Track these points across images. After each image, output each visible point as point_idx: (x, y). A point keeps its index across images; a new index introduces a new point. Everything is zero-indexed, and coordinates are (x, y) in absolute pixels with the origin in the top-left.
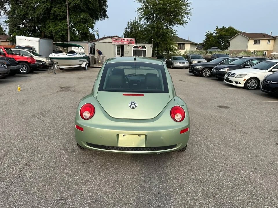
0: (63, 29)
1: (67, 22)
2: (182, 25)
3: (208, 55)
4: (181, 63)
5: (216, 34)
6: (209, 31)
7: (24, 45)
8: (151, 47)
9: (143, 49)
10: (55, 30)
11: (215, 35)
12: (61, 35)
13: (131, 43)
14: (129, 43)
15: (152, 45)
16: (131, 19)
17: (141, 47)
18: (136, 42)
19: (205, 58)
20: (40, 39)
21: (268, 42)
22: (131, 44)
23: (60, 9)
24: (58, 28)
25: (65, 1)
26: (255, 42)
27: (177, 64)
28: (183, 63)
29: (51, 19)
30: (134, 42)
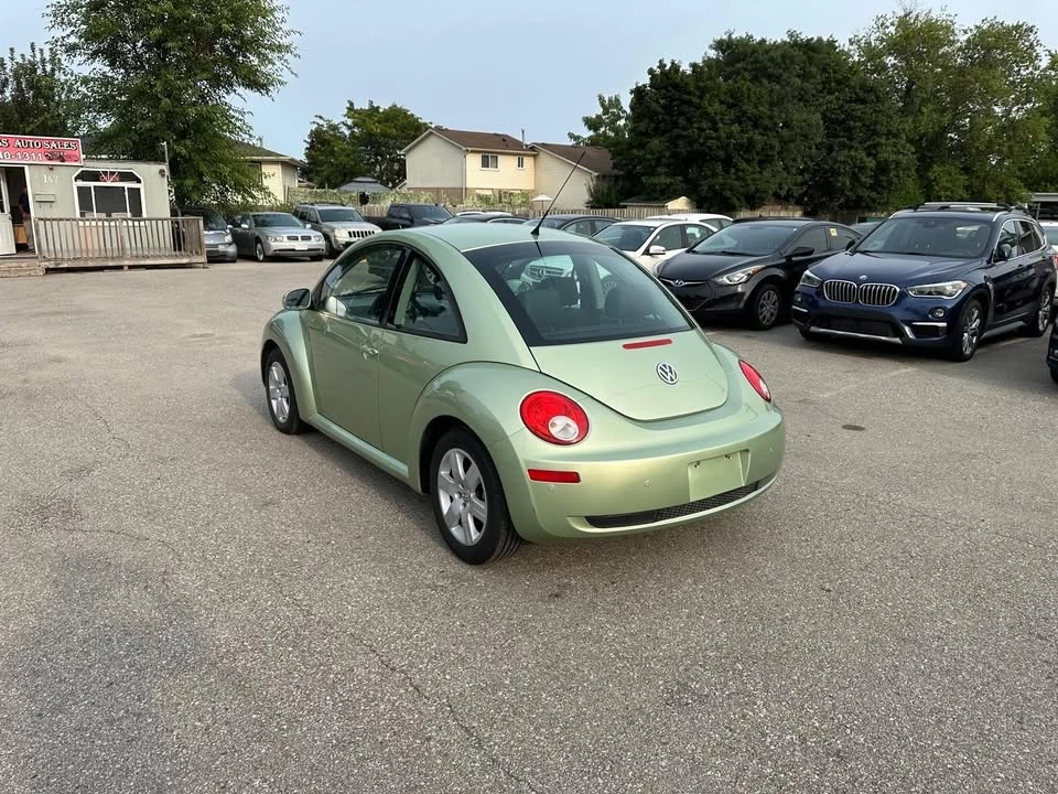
2: (264, 92)
3: (370, 209)
4: (296, 238)
5: (349, 128)
6: (326, 118)
8: (163, 176)
9: (127, 185)
11: (347, 132)
13: (62, 159)
14: (50, 159)
15: (165, 167)
16: (12, 50)
17: (112, 173)
18: (88, 154)
19: (369, 220)
21: (520, 164)
22: (63, 161)
26: (485, 164)
27: (279, 240)
28: (304, 238)
30: (76, 153)
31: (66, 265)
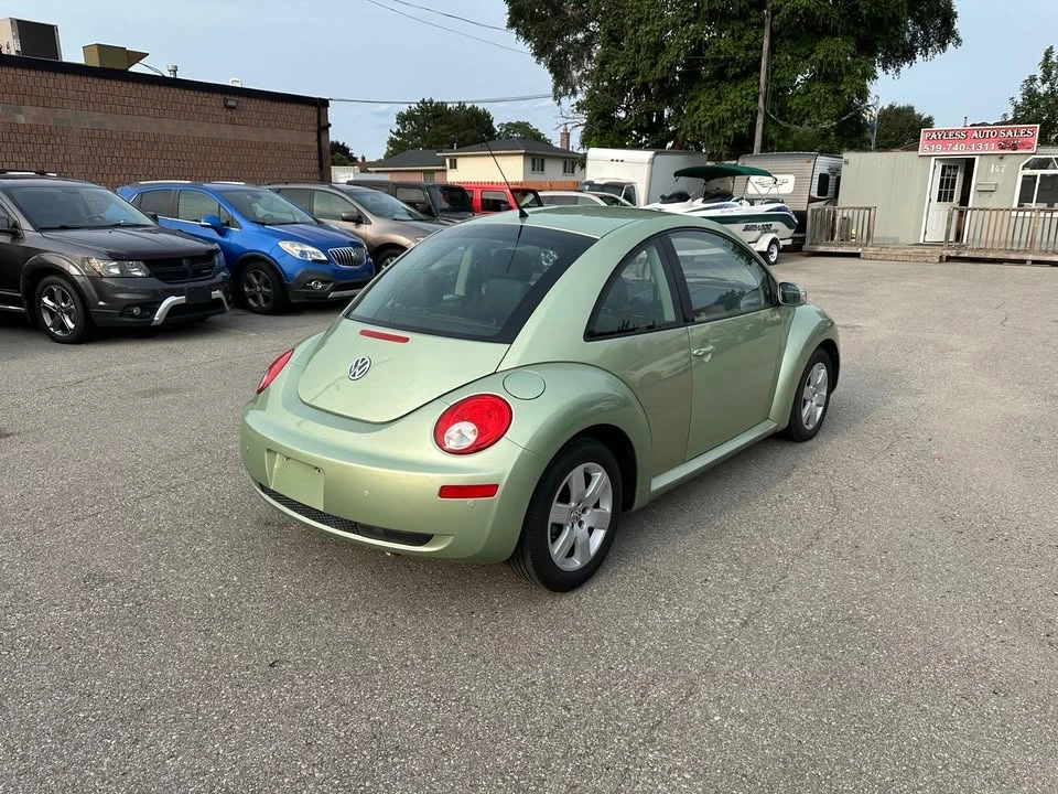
0: (739, 111)
1: (759, 84)
7: (604, 179)
10: (711, 117)
12: (729, 133)
13: (1015, 147)
14: (1002, 148)
18: (1043, 141)
20: (656, 154)
22: (1016, 149)
23: (740, 38)
24: (722, 110)
25: (761, 6)
29: (707, 80)
30: (1031, 140)
31: (966, 255)
